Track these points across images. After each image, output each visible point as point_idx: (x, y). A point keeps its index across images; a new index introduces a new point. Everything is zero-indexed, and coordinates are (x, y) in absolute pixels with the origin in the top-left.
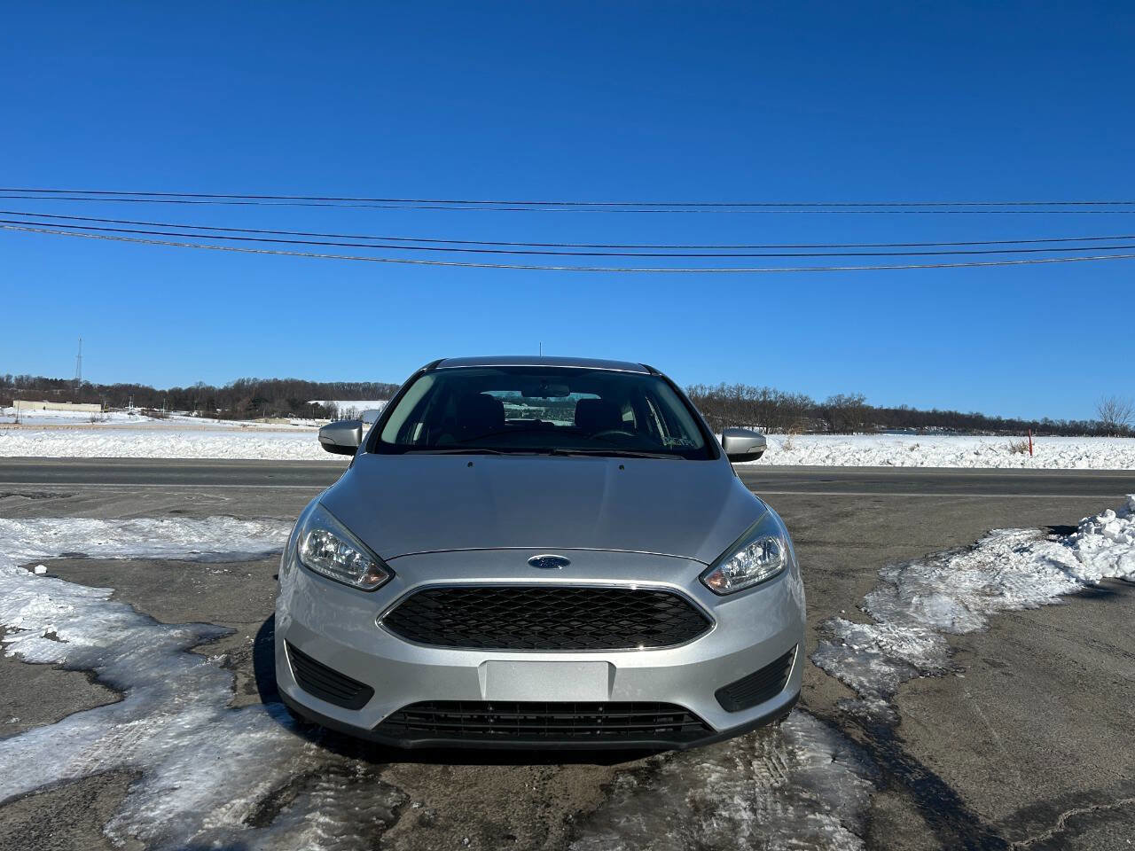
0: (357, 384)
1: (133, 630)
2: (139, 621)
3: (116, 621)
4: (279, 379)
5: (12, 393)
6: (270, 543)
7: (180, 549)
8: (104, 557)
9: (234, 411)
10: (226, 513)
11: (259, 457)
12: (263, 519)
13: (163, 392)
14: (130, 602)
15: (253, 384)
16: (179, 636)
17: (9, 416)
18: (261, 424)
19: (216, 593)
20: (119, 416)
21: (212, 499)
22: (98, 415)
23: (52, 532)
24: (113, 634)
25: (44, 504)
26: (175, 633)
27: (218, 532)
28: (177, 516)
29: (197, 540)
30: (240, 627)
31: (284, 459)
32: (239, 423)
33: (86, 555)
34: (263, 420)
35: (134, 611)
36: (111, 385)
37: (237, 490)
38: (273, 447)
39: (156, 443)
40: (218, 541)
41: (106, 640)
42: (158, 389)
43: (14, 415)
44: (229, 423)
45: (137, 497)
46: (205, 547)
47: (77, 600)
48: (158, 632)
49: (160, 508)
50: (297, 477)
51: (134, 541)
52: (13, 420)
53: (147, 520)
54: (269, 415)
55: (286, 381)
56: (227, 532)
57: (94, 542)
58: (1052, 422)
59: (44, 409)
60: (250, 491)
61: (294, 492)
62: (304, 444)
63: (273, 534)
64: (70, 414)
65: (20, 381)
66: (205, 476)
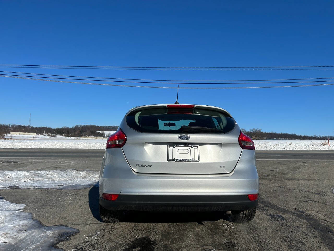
0: (110, 126)
1: (30, 232)
2: (33, 225)
3: (23, 226)
4: (88, 125)
5: (10, 130)
6: (90, 181)
7: (55, 183)
8: (25, 188)
9: (75, 134)
10: (73, 168)
11: (83, 148)
12: (87, 171)
13: (54, 129)
14: (31, 212)
15: (80, 127)
16: (51, 235)
17: (9, 136)
18: (82, 138)
19: (69, 206)
20: (41, 136)
21: (68, 163)
22: (35, 136)
23: (8, 177)
24: (20, 235)
25: (8, 165)
26: (50, 233)
27: (70, 176)
28: (55, 170)
29: (62, 180)
30: (80, 228)
31: (91, 148)
32: (76, 138)
33: (19, 187)
34: (83, 137)
35: (32, 218)
36: (39, 127)
37: (77, 159)
38: (87, 145)
39: (50, 144)
40: (70, 180)
41: (15, 238)
42: (53, 128)
43: (10, 136)
44: (73, 138)
45: (42, 162)
46: (65, 182)
47: (7, 213)
48: (41, 233)
49: (50, 166)
50: (97, 154)
51: (38, 180)
52: (10, 137)
53: (44, 171)
54: (85, 136)
55: (90, 126)
56: (74, 176)
57: (23, 181)
58: (317, 136)
59: (19, 134)
60: (82, 160)
61: (97, 160)
62: (97, 143)
63: (90, 177)
64: (27, 136)
65: (13, 126)
66: (66, 154)
